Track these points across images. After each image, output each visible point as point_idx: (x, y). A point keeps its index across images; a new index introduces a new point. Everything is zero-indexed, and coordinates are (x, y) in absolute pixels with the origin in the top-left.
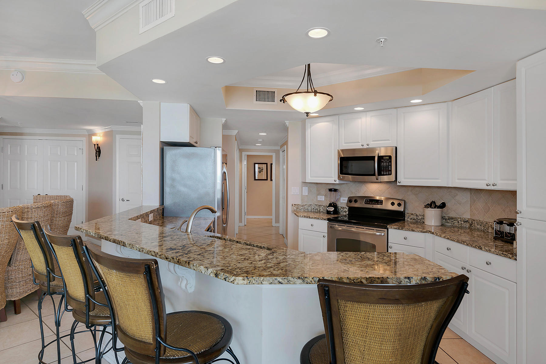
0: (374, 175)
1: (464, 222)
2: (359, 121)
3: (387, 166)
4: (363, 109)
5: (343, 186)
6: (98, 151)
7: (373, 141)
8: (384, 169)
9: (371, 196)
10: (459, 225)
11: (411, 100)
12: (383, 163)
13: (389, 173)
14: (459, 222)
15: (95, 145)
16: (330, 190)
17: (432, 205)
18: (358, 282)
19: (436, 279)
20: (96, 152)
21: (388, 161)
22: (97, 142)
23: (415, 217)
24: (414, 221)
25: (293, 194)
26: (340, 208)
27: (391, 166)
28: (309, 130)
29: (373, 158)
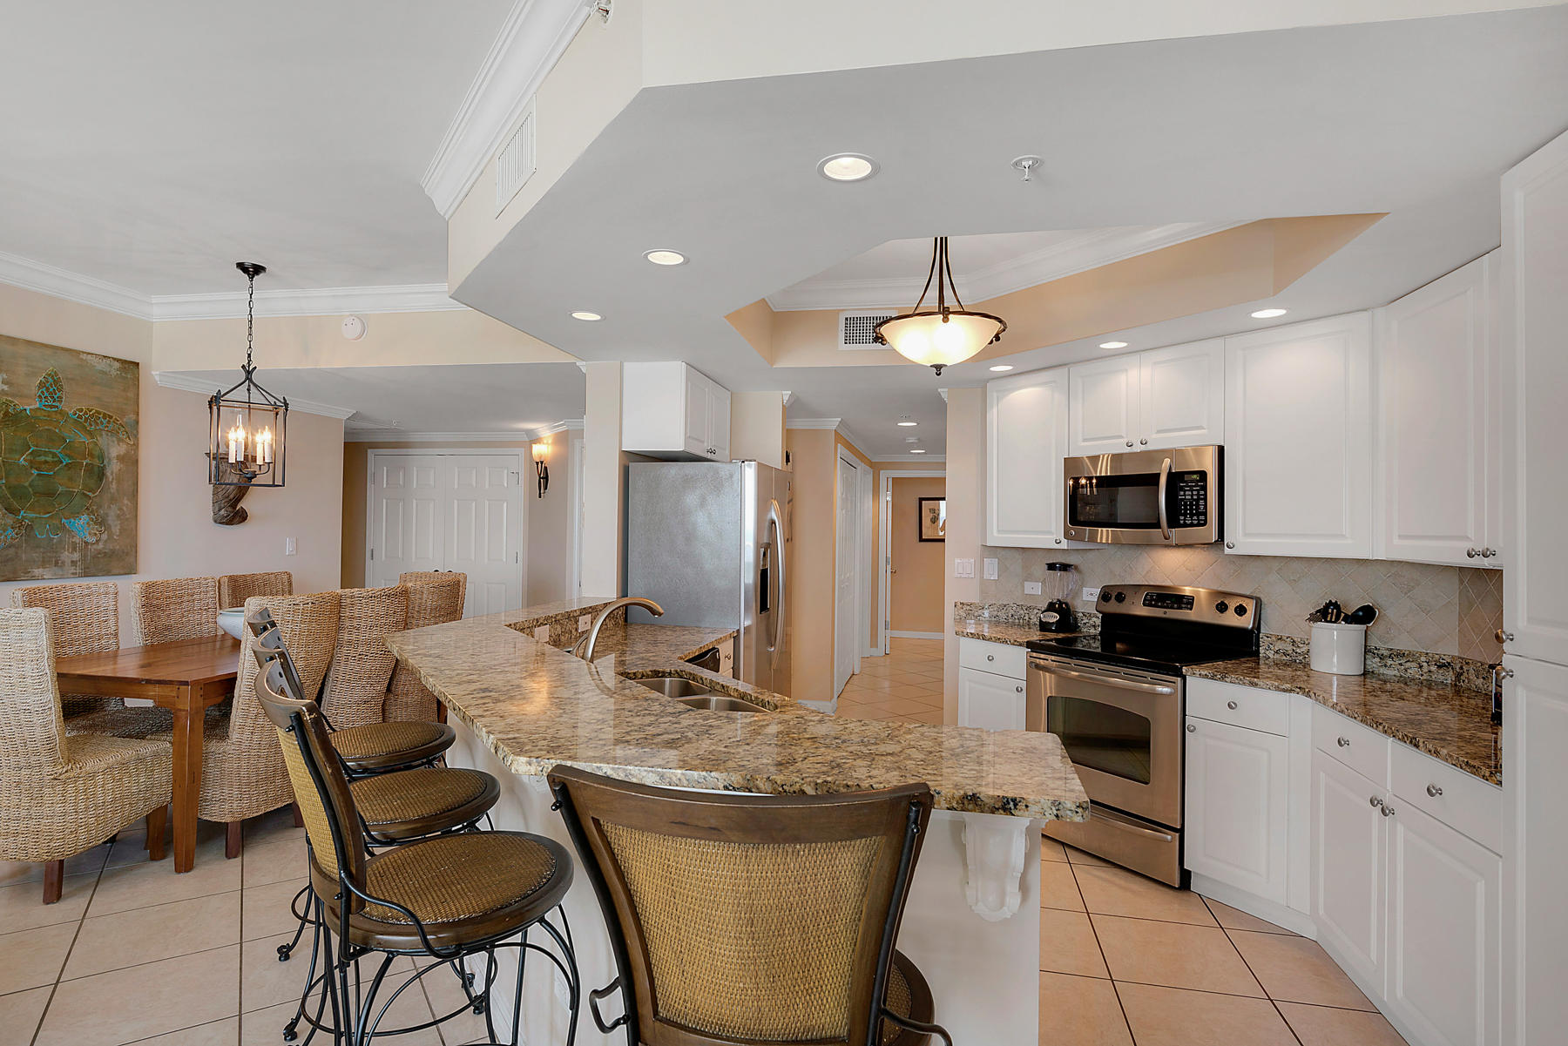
0: (1157, 525)
1: (1439, 667)
2: (1123, 378)
3: (1195, 500)
4: (1124, 345)
5: (1091, 555)
6: (544, 478)
7: (1159, 432)
8: (1186, 509)
9: (1163, 584)
10: (1422, 675)
11: (1253, 312)
12: (1182, 493)
13: (1198, 520)
14: (1421, 667)
15: (537, 463)
16: (1051, 567)
17: (1328, 612)
18: (795, 792)
19: (1007, 801)
20: (540, 478)
21: (1198, 486)
22: (540, 458)
23: (1289, 648)
24: (1284, 658)
25: (959, 575)
26: (1081, 615)
27: (1205, 499)
28: (995, 410)
29: (1155, 478)
